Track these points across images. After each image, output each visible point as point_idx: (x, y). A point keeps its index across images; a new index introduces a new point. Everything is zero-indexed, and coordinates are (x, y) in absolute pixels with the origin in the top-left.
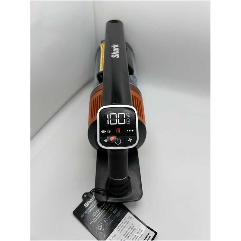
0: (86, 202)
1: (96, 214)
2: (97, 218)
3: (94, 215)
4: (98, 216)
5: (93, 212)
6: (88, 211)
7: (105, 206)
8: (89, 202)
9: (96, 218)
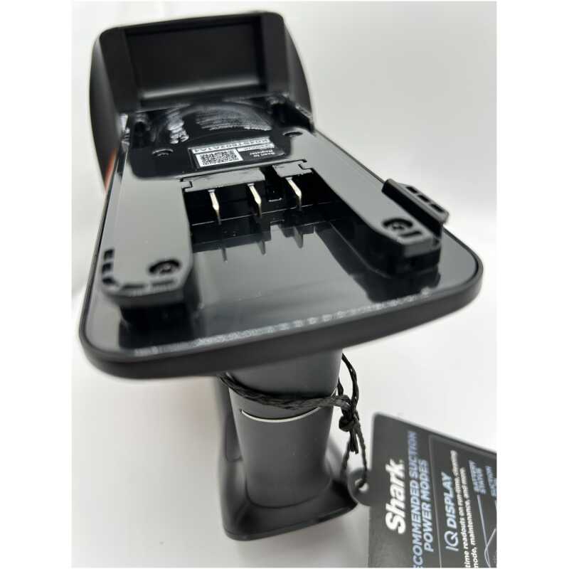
0: (387, 512)
1: (455, 536)
2: (470, 547)
3: (453, 542)
4: (468, 537)
5: (442, 536)
6: (422, 541)
7: (453, 486)
8: (393, 502)
9: (470, 550)
